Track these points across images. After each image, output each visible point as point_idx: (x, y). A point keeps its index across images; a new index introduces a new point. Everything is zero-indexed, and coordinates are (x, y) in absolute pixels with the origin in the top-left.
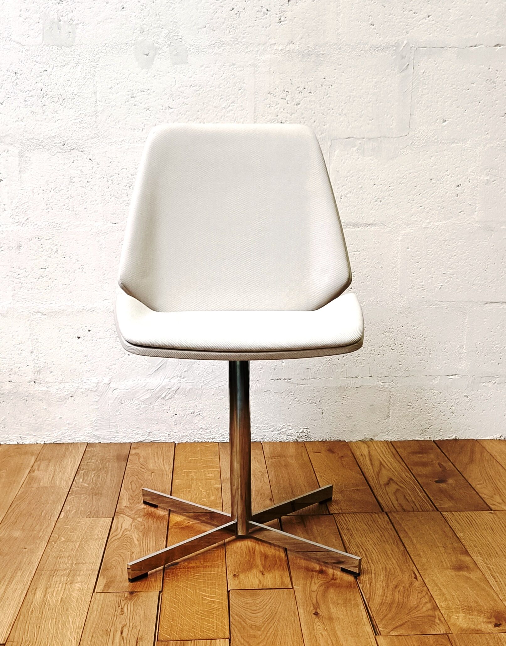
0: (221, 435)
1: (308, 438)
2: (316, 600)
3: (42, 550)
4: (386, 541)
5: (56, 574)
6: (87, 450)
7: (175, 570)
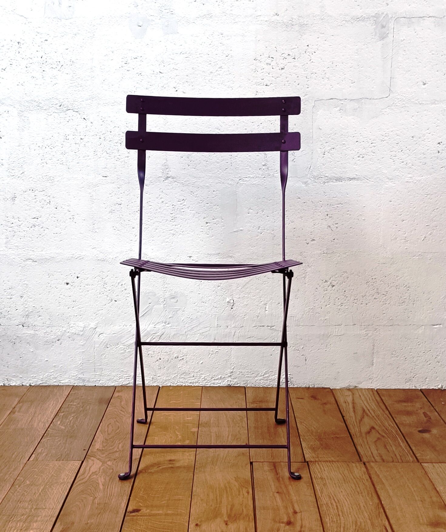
0: (204, 379)
4: (360, 492)
5: (14, 518)
6: (71, 392)
7: (135, 518)
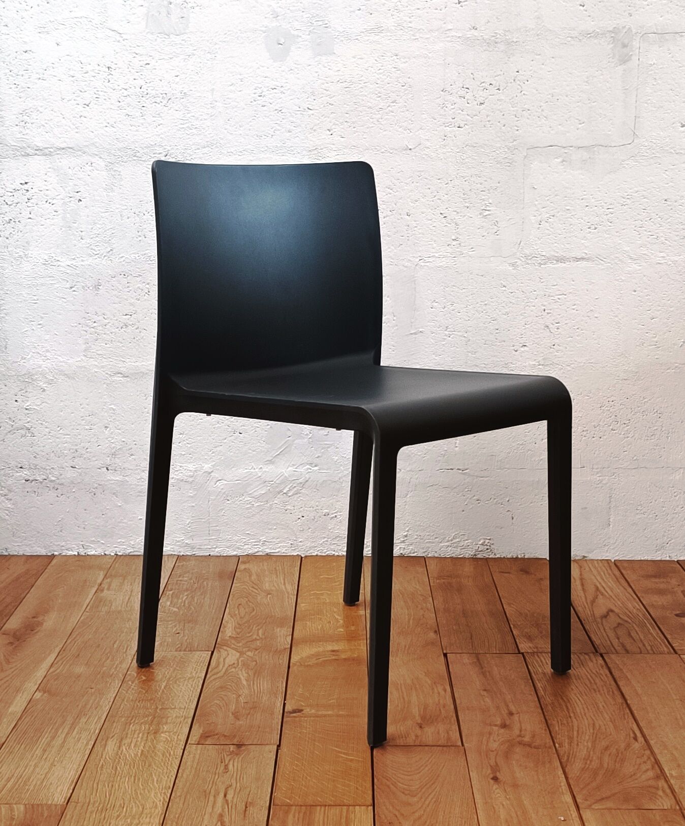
1: (490, 553)
2: (496, 762)
3: (114, 691)
4: (597, 690)
5: (135, 721)
6: (177, 564)
7: (298, 719)
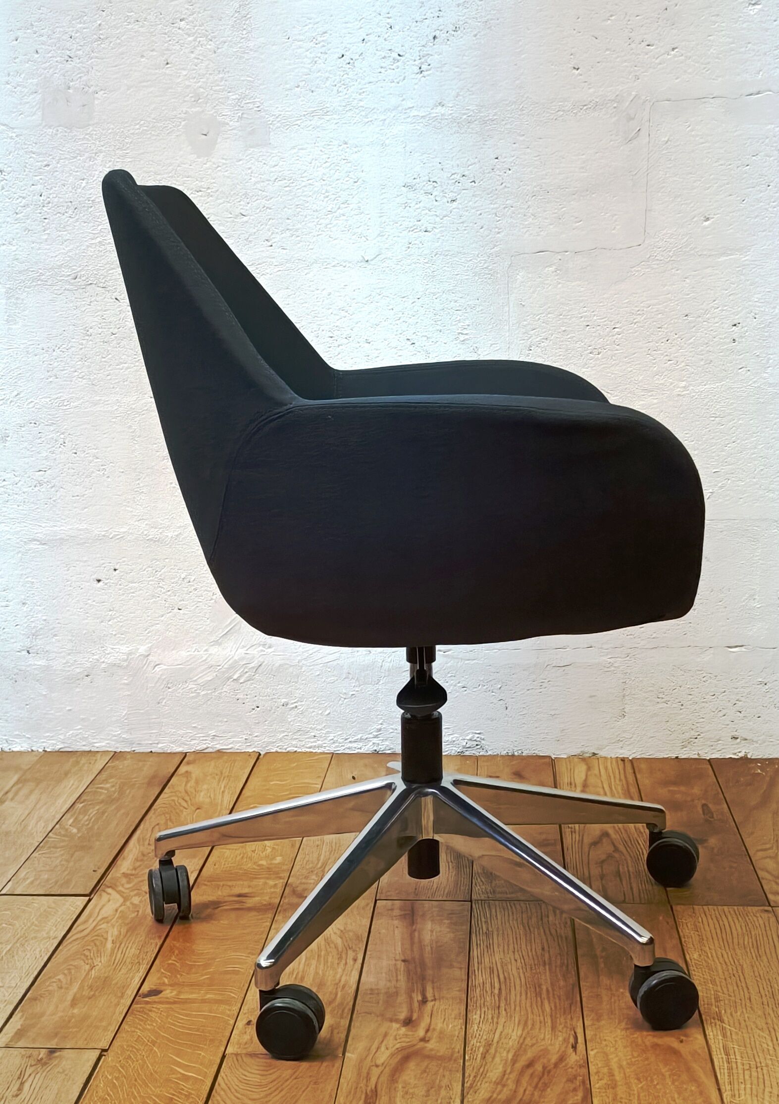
0: (332, 741)
1: (481, 750)
4: (547, 963)
6: (108, 765)
7: (149, 1006)
